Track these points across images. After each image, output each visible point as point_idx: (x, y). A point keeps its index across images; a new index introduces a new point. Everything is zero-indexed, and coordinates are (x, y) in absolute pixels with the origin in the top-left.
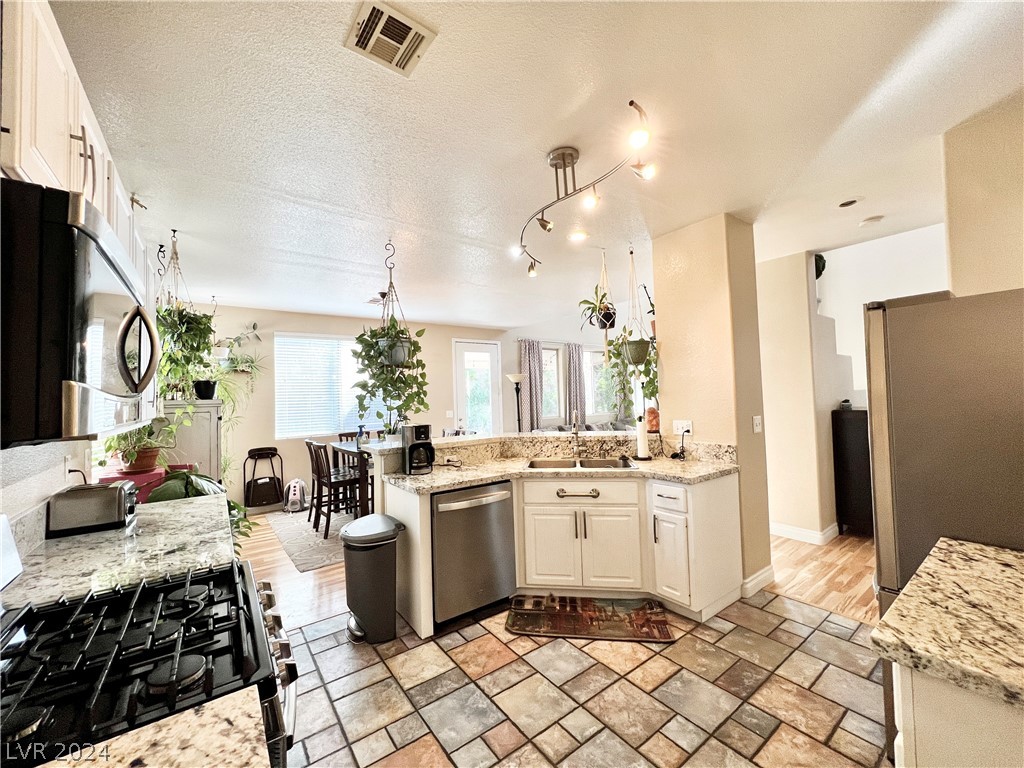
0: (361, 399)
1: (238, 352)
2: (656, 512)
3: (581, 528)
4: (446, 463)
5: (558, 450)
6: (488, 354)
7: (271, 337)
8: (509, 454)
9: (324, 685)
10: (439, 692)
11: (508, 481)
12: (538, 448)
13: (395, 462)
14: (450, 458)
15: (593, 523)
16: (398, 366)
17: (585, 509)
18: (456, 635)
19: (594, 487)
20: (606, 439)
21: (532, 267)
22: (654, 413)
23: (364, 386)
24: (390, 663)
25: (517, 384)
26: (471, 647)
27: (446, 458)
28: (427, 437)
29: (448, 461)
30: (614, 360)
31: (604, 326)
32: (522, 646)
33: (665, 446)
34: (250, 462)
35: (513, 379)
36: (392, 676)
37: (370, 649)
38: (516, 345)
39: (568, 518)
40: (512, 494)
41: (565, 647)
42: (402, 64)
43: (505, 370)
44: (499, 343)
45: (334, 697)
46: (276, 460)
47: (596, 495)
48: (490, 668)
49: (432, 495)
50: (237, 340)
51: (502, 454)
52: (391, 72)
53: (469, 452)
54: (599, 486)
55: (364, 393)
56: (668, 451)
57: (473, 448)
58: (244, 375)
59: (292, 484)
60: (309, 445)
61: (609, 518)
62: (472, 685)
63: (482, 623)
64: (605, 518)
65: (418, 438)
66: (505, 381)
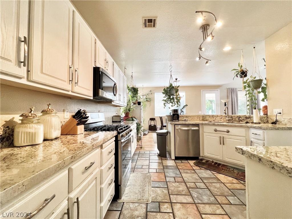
0: (164, 104)
1: (148, 97)
2: (252, 140)
3: (222, 142)
4: (184, 120)
5: (222, 119)
6: (214, 94)
7: (154, 93)
8: (205, 120)
9: (149, 160)
10: (170, 168)
11: (199, 125)
12: (215, 118)
13: (170, 118)
14: (186, 119)
15: (227, 141)
16: (172, 95)
17: (224, 136)
18: (180, 161)
19: (228, 129)
20: (241, 116)
21: (207, 62)
22: (266, 107)
23: (165, 101)
24: (163, 161)
25: (225, 103)
26: (182, 164)
27: (184, 119)
28: (177, 112)
29: (185, 120)
30: (247, 89)
31: (241, 77)
32: (195, 168)
33: (269, 119)
34: (150, 121)
35: (223, 101)
36: (162, 163)
37: (160, 157)
38: (226, 90)
39: (218, 138)
40: (199, 128)
41: (209, 172)
42: (154, 26)
43: (221, 99)
44: (219, 90)
45: (150, 162)
46: (155, 121)
47: (228, 132)
48: (184, 168)
49: (175, 125)
50: (148, 94)
51: (203, 120)
52: (153, 29)
53: (192, 118)
54: (230, 129)
55: (165, 102)
56: (270, 121)
57: (193, 117)
58: (149, 102)
59: (158, 127)
60: (160, 117)
61: (233, 140)
62: (178, 170)
63: (188, 161)
64: (232, 140)
65: (175, 112)
66: (221, 102)
